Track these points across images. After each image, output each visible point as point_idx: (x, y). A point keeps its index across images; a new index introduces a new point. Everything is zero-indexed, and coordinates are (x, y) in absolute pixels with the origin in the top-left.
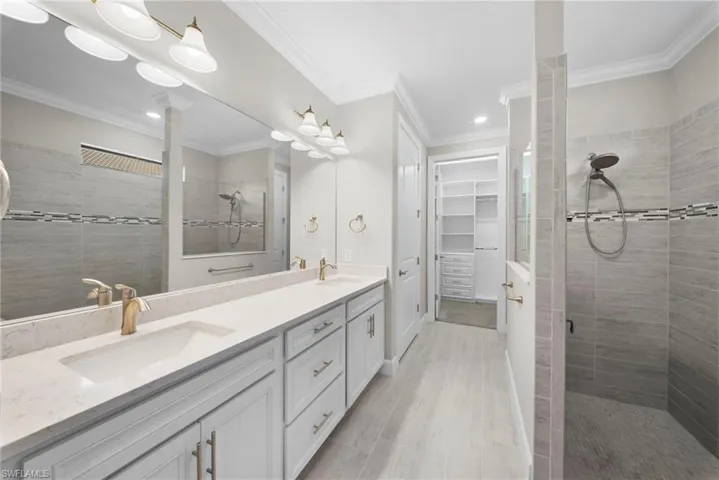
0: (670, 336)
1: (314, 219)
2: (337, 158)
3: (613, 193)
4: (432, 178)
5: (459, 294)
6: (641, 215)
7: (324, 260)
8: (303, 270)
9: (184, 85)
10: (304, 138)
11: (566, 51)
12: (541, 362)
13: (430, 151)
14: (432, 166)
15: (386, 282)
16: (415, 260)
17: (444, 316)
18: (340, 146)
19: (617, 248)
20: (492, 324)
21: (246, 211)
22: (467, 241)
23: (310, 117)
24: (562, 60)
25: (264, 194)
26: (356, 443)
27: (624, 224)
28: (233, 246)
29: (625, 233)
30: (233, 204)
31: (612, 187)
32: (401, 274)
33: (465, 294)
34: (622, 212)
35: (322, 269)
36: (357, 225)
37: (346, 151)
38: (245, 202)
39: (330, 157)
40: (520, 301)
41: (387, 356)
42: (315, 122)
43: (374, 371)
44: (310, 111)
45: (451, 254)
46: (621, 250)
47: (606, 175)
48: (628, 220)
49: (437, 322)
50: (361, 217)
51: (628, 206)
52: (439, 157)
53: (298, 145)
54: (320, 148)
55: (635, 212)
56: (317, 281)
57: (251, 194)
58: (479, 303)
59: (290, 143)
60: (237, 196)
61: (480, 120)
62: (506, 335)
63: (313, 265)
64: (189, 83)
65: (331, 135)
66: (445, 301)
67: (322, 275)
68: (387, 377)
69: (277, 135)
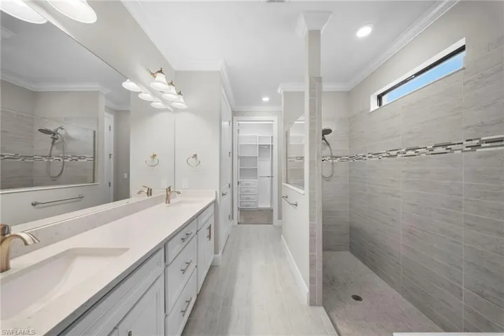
0: (350, 215)
1: (154, 156)
2: (176, 110)
3: (328, 147)
4: (235, 130)
5: (249, 205)
6: (339, 159)
7: (169, 188)
8: (151, 197)
9: (48, 23)
10: (153, 92)
11: (321, 76)
12: (312, 235)
13: (235, 113)
14: (236, 123)
15: (215, 202)
16: (227, 185)
17: (243, 221)
18: (180, 102)
19: (330, 175)
20: (270, 222)
21: (70, 146)
22: (254, 172)
23: (160, 77)
24: (319, 80)
25: (94, 132)
26: (206, 315)
27: (333, 163)
28: (54, 180)
29: (333, 167)
30: (55, 139)
31: (328, 144)
32: (223, 195)
33: (252, 206)
34: (333, 157)
35: (167, 196)
36: (192, 161)
37: (184, 106)
38: (68, 138)
39: (169, 108)
40: (296, 205)
41: (216, 252)
42: (165, 80)
43: (209, 264)
44: (161, 72)
45: (245, 181)
46: (331, 176)
47: (326, 139)
48: (334, 161)
49: (239, 225)
50: (195, 156)
51: (334, 154)
52: (240, 118)
53: (146, 96)
54: (164, 101)
55: (337, 157)
56: (164, 204)
57: (76, 132)
58: (261, 210)
59: (138, 93)
60: (60, 131)
61: (266, 99)
62: (281, 227)
63: (159, 192)
64: (54, 23)
65: (175, 92)
66: (242, 211)
67: (168, 200)
68: (217, 266)
69: (129, 85)
